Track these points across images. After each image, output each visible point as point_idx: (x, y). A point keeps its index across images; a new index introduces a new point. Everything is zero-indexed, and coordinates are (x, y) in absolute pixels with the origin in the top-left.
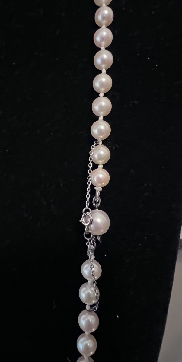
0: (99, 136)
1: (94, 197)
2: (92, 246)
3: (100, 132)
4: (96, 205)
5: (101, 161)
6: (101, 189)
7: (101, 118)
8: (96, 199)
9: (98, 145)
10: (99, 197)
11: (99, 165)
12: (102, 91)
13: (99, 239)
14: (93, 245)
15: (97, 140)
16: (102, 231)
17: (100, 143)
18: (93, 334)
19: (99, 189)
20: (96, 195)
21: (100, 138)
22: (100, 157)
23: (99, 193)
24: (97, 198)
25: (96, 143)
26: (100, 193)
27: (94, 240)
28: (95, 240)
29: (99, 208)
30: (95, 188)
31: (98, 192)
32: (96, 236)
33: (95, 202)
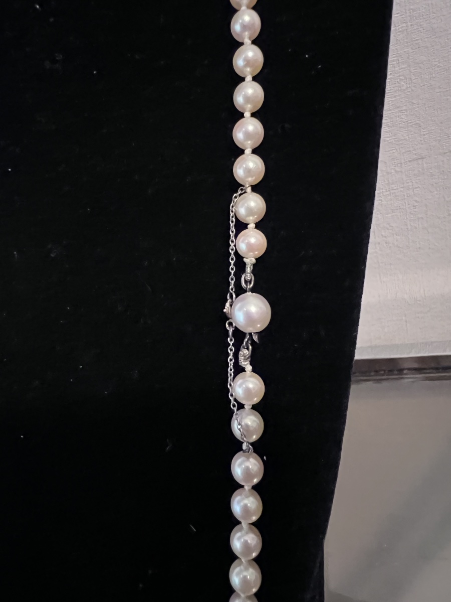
0: (247, 179)
1: (243, 274)
2: (246, 352)
3: (248, 171)
4: (247, 285)
5: (251, 218)
6: (254, 261)
7: (248, 151)
8: (246, 278)
9: (245, 192)
10: (252, 275)
11: (248, 224)
12: (248, 109)
13: (255, 338)
14: (248, 349)
15: (243, 186)
16: (259, 326)
17: (249, 190)
18: (255, 488)
19: (251, 260)
20: (247, 270)
21: (247, 181)
22: (250, 212)
23: (250, 268)
24: (249, 274)
25: (242, 191)
26: (252, 267)
27: (248, 341)
28: (250, 342)
29: (253, 290)
30: (244, 259)
31: (249, 266)
32: (250, 334)
33: (246, 282)
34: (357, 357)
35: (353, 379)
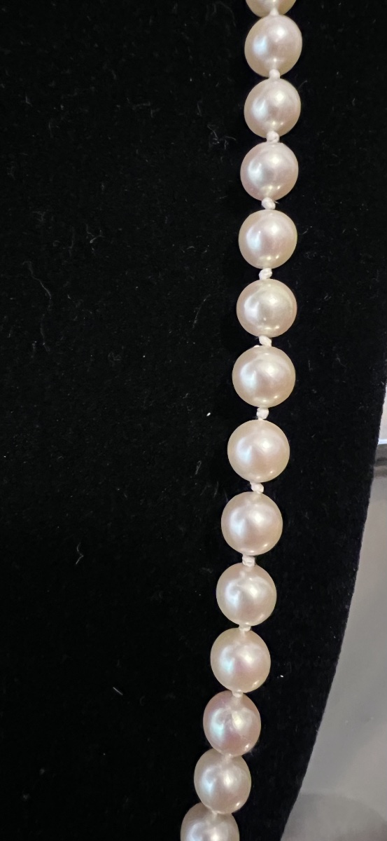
34: (381, 441)
35: (376, 469)
